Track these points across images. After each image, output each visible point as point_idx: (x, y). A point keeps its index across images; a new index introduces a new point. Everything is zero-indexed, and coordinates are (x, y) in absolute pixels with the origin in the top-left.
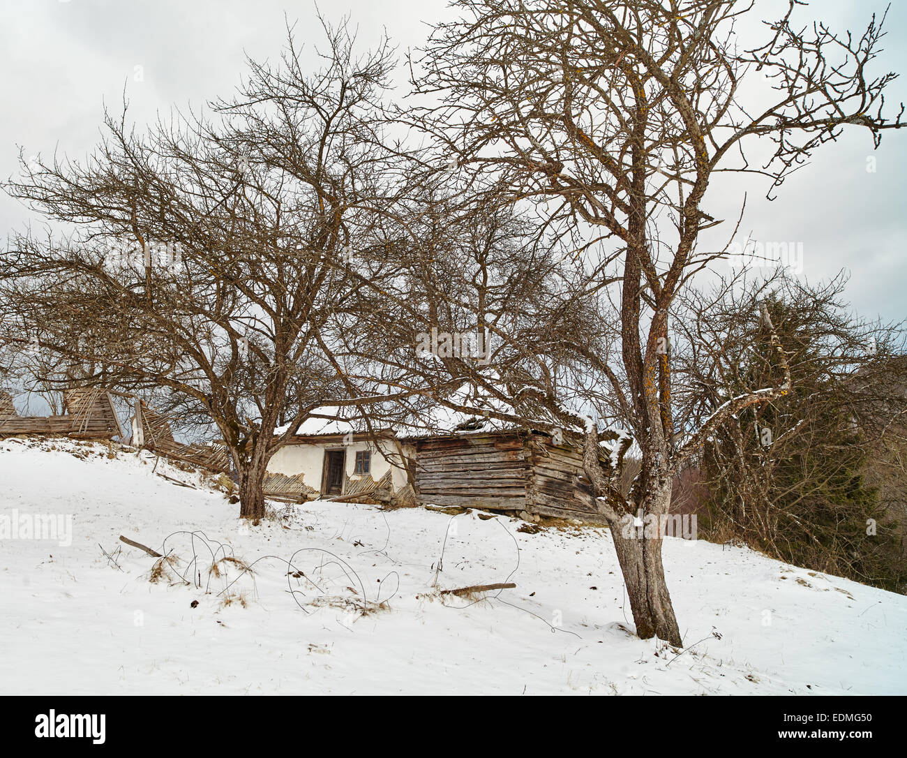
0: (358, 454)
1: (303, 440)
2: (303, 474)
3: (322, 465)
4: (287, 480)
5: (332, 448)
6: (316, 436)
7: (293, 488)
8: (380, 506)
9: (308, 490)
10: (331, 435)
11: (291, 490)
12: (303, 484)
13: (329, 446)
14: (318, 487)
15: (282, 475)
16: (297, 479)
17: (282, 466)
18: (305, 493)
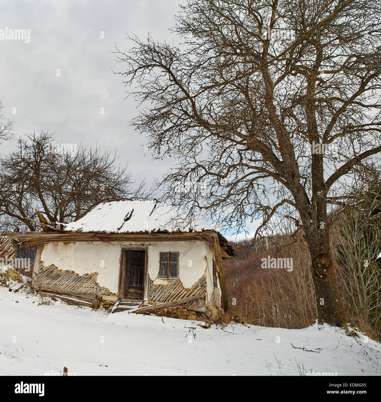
0: (162, 255)
1: (98, 237)
2: (96, 274)
3: (118, 265)
4: (78, 278)
5: (130, 247)
6: (117, 234)
7: (85, 288)
8: (203, 324)
9: (103, 292)
10: (137, 233)
11: (83, 290)
12: (97, 284)
13: (127, 244)
14: (114, 289)
15: (73, 272)
16: (90, 277)
17: (73, 262)
18: (99, 294)
